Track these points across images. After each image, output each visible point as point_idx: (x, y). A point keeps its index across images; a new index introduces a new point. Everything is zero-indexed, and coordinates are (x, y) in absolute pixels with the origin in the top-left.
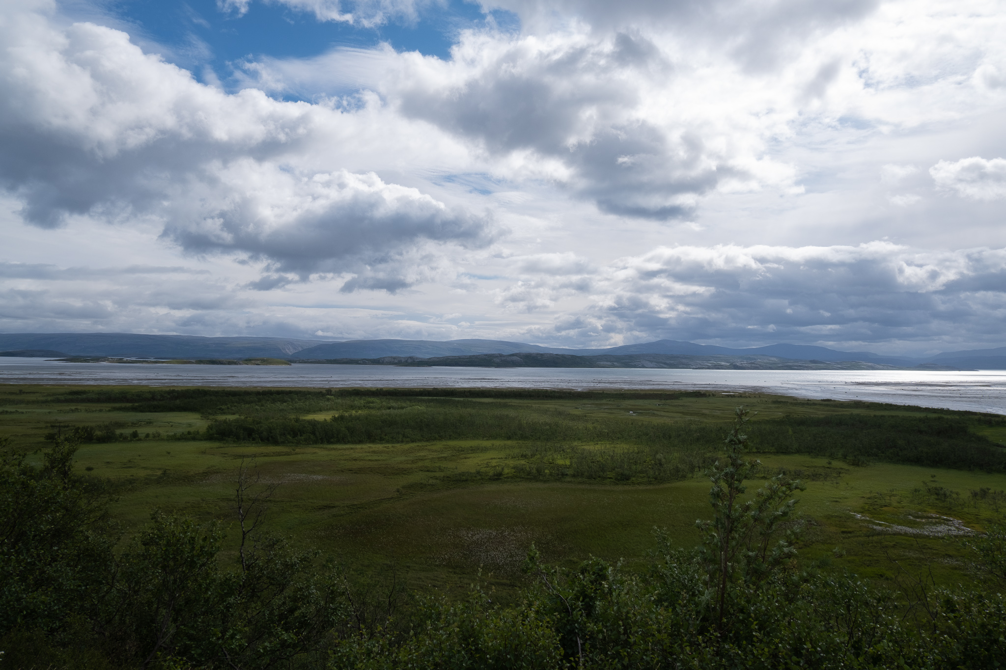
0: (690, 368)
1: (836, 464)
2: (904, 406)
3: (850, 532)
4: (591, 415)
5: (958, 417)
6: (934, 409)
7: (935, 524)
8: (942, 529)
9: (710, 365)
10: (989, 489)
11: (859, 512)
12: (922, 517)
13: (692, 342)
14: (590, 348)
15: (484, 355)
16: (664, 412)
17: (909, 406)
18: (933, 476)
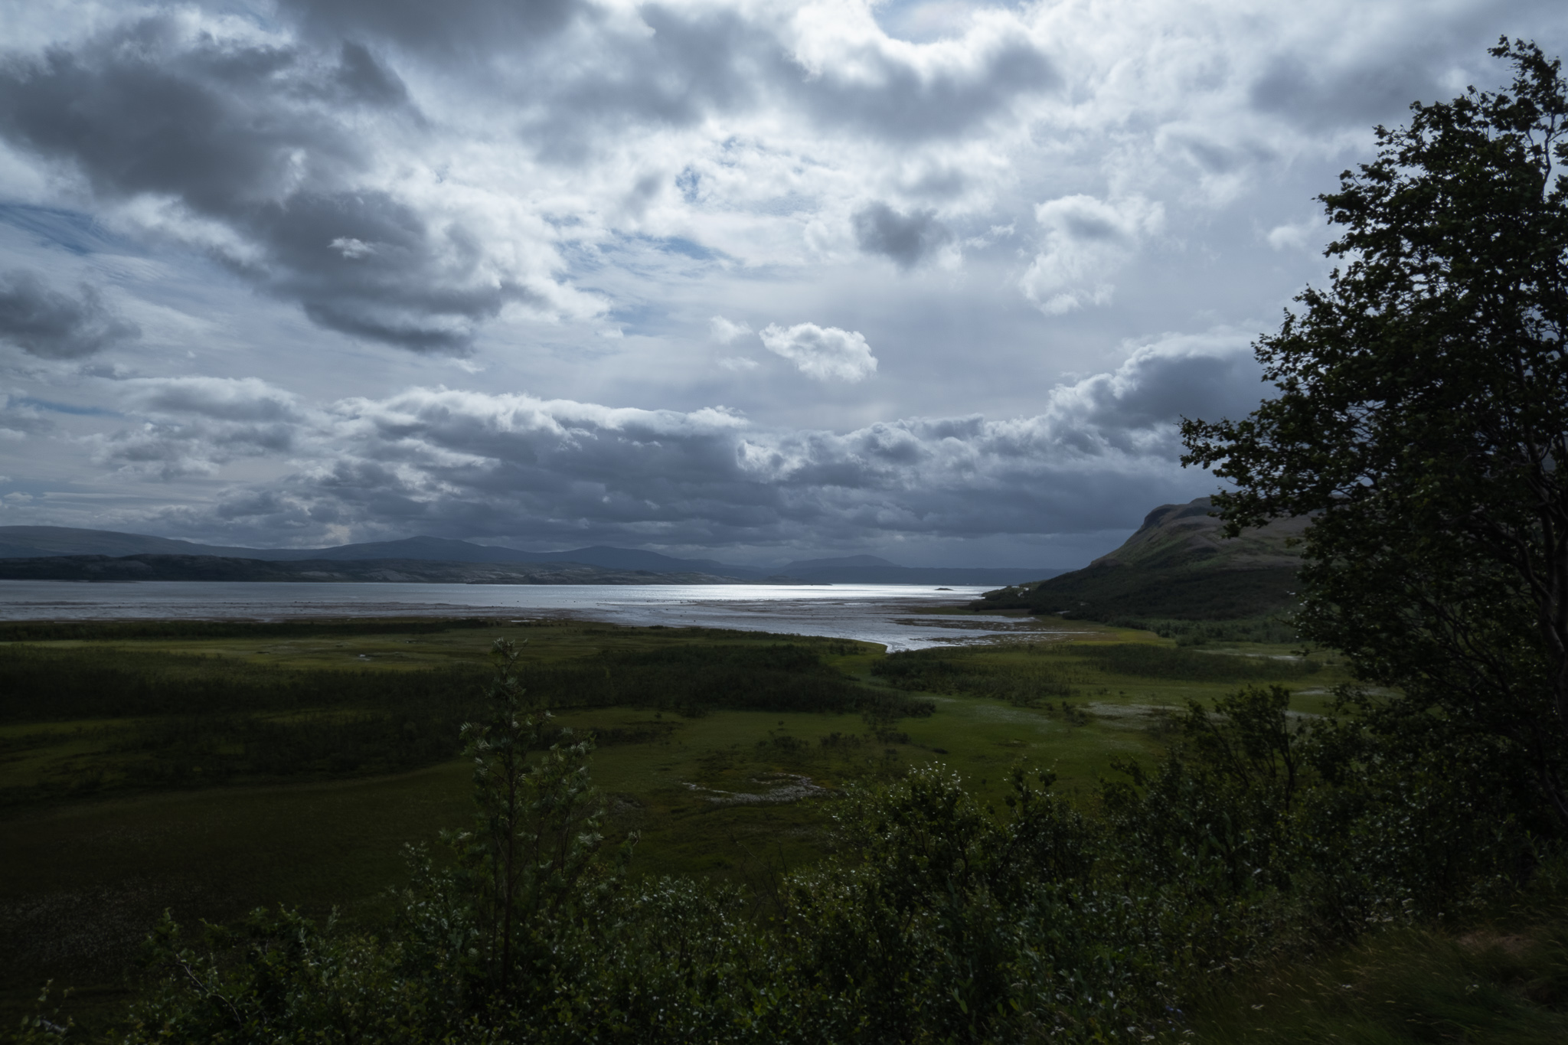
0: (462, 582)
1: (668, 716)
2: (750, 632)
3: (682, 811)
4: (289, 663)
5: (808, 645)
6: (784, 635)
7: (781, 786)
8: (789, 790)
9: (494, 577)
10: (839, 734)
11: (693, 782)
12: (767, 779)
13: (466, 541)
14: (288, 548)
15: (65, 557)
16: (419, 652)
17: (755, 632)
18: (781, 723)
